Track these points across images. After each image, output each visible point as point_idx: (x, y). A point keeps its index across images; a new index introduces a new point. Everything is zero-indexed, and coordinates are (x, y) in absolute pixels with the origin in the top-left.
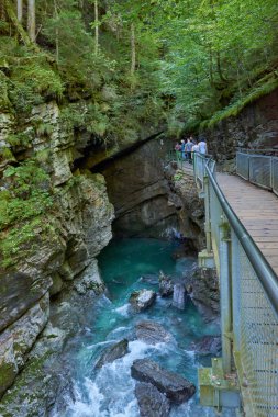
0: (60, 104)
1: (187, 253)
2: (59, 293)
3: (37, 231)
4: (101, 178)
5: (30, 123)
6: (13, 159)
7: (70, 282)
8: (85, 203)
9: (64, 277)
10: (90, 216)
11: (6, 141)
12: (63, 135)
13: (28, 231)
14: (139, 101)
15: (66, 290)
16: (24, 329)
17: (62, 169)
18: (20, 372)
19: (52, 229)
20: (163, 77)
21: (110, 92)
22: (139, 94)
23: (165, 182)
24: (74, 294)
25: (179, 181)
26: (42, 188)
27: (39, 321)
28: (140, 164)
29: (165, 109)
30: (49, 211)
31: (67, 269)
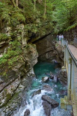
0: (24, 24)
1: (58, 67)
2: (23, 76)
3: (17, 59)
4: (35, 45)
5: (16, 30)
6: (12, 39)
7: (26, 73)
8: (30, 52)
9: (24, 72)
10: (32, 56)
11: (10, 34)
12: (25, 33)
13: (15, 59)
14: (46, 23)
15: (25, 75)
16: (14, 85)
17: (24, 43)
18: (13, 96)
19: (21, 59)
20: (53, 16)
21: (38, 21)
22: (46, 21)
23: (53, 47)
24: (27, 77)
25: (57, 46)
26: (19, 48)
27: (18, 83)
28: (46, 41)
29: (53, 26)
30: (21, 54)
31: (25, 70)
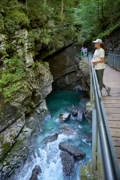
0: (28, 30)
1: (84, 97)
2: (29, 113)
3: (19, 88)
4: (47, 64)
5: (14, 39)
6: (8, 55)
7: (34, 109)
8: (40, 75)
9: (31, 107)
10: (42, 81)
11: (4, 47)
12: (30, 44)
13: (15, 87)
14: (65, 28)
15: (32, 112)
17: (29, 60)
18: (13, 146)
19: (25, 87)
20: (76, 16)
21: (51, 23)
22: (64, 25)
23: (76, 66)
24: (36, 114)
25: (82, 66)
26: (21, 69)
27: (21, 125)
28: (65, 57)
29: (76, 31)
30: (24, 78)
31: (33, 103)
